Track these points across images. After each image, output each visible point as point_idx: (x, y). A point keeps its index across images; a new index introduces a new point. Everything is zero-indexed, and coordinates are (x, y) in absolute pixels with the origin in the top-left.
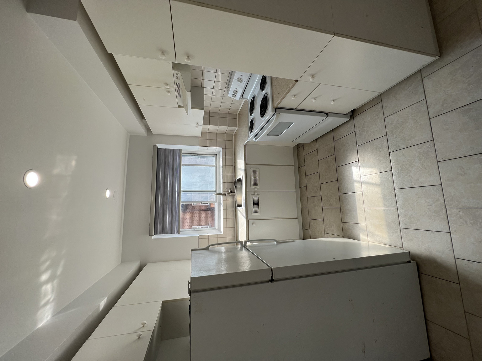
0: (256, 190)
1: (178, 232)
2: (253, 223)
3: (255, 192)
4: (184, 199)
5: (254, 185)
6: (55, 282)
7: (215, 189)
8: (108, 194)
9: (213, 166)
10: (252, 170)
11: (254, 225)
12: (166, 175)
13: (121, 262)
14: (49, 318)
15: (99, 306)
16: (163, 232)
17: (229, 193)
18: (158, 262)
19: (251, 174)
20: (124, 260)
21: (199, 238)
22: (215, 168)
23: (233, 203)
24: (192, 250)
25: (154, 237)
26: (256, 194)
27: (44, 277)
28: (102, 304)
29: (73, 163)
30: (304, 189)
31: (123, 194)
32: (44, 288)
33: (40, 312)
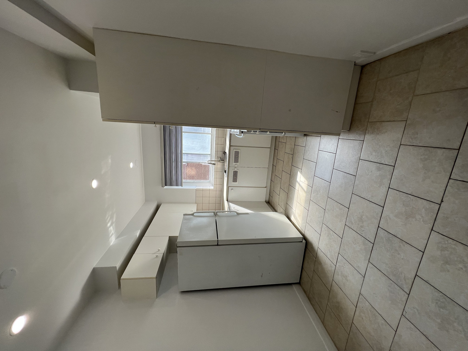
0: (236, 166)
1: (181, 185)
2: (232, 189)
3: (235, 167)
4: (185, 159)
5: (235, 162)
6: (114, 225)
7: (210, 153)
8: (131, 165)
9: (209, 134)
10: (235, 150)
11: (232, 190)
12: (171, 144)
13: (146, 201)
14: (114, 240)
15: (137, 236)
16: (171, 185)
17: (220, 161)
18: (169, 203)
19: (234, 154)
20: (147, 200)
21: (196, 190)
22: (210, 135)
23: (222, 167)
24: (184, 215)
25: (166, 187)
26: (236, 169)
27: (109, 225)
28: (138, 234)
29: (110, 161)
30: (275, 167)
31: (141, 161)
32: (110, 229)
33: (110, 239)
